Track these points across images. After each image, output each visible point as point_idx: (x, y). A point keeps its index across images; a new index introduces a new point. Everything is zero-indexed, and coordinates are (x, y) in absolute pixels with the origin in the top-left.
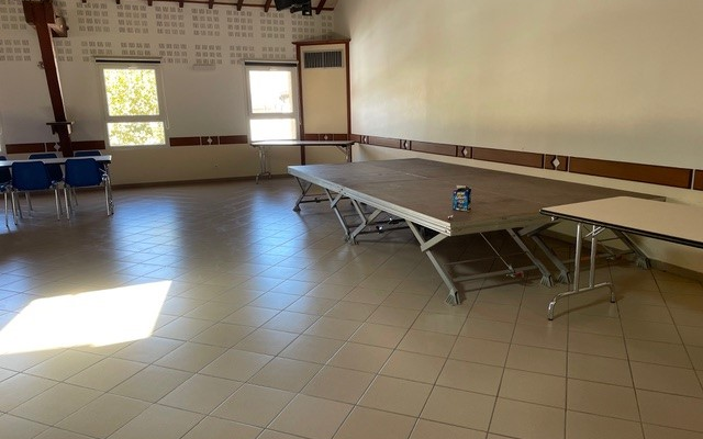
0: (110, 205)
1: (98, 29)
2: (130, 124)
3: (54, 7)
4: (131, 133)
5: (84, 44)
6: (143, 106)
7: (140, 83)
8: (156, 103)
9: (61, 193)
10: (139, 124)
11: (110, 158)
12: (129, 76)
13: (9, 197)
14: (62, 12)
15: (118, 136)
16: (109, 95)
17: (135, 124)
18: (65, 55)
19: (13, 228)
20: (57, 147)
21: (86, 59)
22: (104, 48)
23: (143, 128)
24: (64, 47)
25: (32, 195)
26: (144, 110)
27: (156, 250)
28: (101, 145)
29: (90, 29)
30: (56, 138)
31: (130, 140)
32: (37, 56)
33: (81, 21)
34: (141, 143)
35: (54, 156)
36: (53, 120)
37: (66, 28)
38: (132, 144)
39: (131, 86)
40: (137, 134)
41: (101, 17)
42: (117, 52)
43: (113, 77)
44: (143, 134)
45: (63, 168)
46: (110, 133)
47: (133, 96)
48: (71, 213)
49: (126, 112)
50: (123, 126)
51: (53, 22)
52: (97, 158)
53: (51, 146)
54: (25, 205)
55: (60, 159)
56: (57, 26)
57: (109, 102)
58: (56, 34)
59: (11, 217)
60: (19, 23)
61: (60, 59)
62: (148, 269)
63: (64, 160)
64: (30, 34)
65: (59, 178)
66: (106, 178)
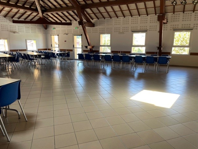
0: (168, 70)
1: (176, 21)
2: (179, 48)
3: (165, 16)
4: (179, 51)
5: (171, 25)
6: (184, 43)
7: (185, 36)
8: (189, 42)
9: (156, 65)
10: (182, 48)
11: (171, 57)
12: (182, 34)
13: (144, 64)
14: (167, 17)
15: (175, 51)
16: (175, 40)
17: (180, 48)
18: (165, 29)
19: (143, 72)
20: (158, 53)
21: (171, 30)
22: (177, 26)
23: (183, 49)
24: (165, 27)
25: (149, 65)
26: (185, 44)
27: (178, 85)
28: (169, 53)
29: (174, 21)
30: (158, 51)
31: (178, 53)
32: (158, 29)
33: (172, 19)
34: (181, 54)
35: (156, 55)
36: (158, 46)
37: (167, 21)
38: (178, 54)
39: (182, 37)
40: (181, 51)
41: (178, 18)
42: (180, 27)
43: (177, 34)
44: (182, 51)
45: (158, 58)
46: (173, 50)
47: (182, 40)
48: (157, 71)
49: (179, 45)
50: (177, 48)
51: (164, 20)
52: (167, 57)
53: (156, 53)
54: (147, 67)
55: (158, 56)
56: (165, 21)
57: (174, 41)
58: (164, 23)
59: (143, 69)
60: (156, 21)
61: (164, 30)
62: (174, 90)
63: (159, 57)
64: (158, 24)
65: (156, 61)
66: (168, 63)
